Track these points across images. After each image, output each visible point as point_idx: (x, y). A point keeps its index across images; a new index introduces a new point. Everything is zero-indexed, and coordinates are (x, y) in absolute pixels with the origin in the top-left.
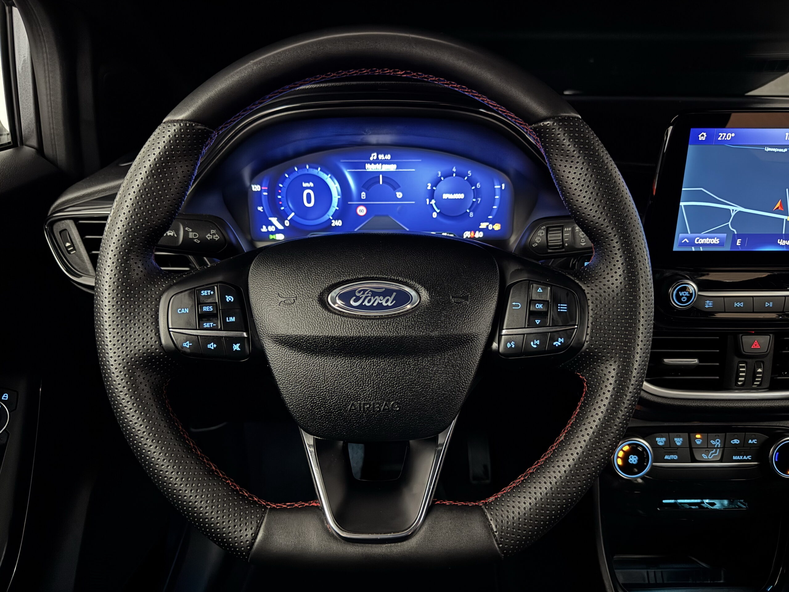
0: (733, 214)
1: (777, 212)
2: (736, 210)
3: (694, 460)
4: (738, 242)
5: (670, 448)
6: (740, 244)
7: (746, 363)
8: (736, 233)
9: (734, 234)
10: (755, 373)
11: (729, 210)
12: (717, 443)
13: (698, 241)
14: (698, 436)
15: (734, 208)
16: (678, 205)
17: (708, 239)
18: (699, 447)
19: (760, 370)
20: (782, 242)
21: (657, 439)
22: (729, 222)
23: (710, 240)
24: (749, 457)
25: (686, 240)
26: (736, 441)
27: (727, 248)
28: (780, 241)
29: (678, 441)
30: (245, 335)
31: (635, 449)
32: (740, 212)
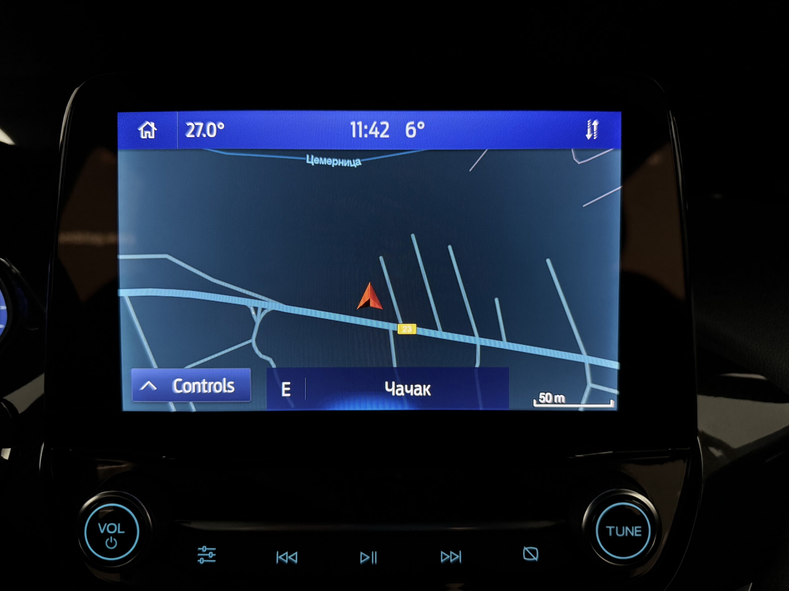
0: (258, 319)
1: (368, 312)
2: (263, 309)
4: (285, 388)
6: (289, 395)
8: (274, 366)
9: (270, 369)
11: (245, 308)
13: (179, 386)
15: (260, 304)
17: (204, 382)
20: (397, 389)
22: (250, 338)
23: (210, 384)
25: (149, 382)
27: (258, 404)
28: (390, 387)
32: (274, 313)
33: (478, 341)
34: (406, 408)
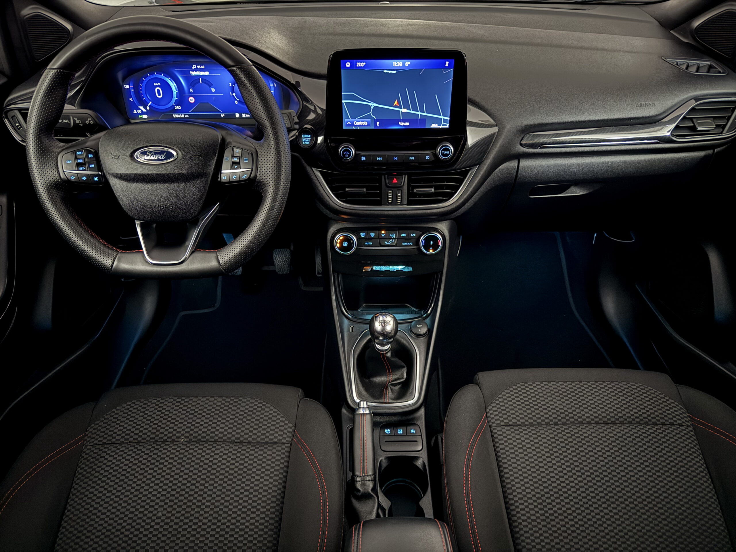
0: (372, 108)
1: (396, 106)
2: (373, 106)
3: (381, 246)
4: (378, 124)
5: (368, 238)
7: (392, 191)
8: (375, 118)
10: (397, 196)
11: (369, 105)
12: (393, 236)
13: (355, 123)
14: (383, 232)
15: (372, 104)
16: (342, 103)
17: (361, 122)
18: (383, 238)
19: (399, 195)
20: (402, 124)
21: (361, 234)
22: (370, 112)
24: (411, 244)
25: (349, 123)
26: (404, 235)
27: (372, 127)
28: (400, 123)
29: (372, 235)
30: (100, 173)
31: (347, 239)
32: (375, 106)
33: (419, 113)
34: (403, 128)
